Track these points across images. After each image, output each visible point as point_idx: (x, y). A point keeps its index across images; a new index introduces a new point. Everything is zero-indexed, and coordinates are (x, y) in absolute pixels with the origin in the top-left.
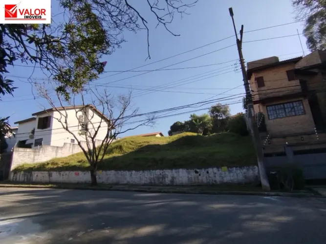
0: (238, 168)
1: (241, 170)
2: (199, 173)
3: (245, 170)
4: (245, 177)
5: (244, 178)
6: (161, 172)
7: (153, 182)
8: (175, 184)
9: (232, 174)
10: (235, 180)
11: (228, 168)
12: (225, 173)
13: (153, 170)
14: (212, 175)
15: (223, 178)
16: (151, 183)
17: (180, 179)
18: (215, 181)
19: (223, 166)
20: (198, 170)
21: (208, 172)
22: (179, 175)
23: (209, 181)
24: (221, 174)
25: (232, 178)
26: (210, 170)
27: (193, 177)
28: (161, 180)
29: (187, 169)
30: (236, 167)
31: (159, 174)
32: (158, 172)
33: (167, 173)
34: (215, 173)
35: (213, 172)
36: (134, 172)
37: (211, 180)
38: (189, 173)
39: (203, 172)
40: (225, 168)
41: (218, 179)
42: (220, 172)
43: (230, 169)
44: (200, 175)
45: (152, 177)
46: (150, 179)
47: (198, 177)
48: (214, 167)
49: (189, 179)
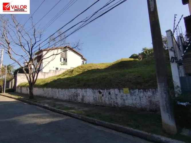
0: (142, 90)
1: (145, 93)
2: (102, 94)
3: (149, 93)
4: (150, 102)
5: (148, 104)
6: (75, 90)
7: (71, 98)
8: (84, 103)
9: (134, 97)
10: (138, 105)
11: (129, 89)
12: (127, 96)
13: (70, 89)
14: (113, 96)
15: (124, 100)
16: (69, 99)
17: (88, 98)
18: (117, 103)
19: (125, 87)
20: (101, 91)
21: (110, 93)
22: (87, 94)
23: (110, 102)
24: (122, 96)
25: (134, 102)
26: (112, 91)
27: (97, 97)
28: (75, 97)
29: (93, 89)
30: (139, 89)
31: (74, 92)
32: (73, 90)
33: (79, 92)
34: (117, 95)
35: (115, 94)
36: (60, 89)
37: (113, 102)
38: (94, 93)
39: (105, 92)
40: (126, 90)
41: (119, 101)
42: (122, 93)
43: (132, 91)
44: (103, 96)
45: (70, 94)
46: (69, 96)
47: (101, 97)
48: (116, 88)
49: (94, 99)
